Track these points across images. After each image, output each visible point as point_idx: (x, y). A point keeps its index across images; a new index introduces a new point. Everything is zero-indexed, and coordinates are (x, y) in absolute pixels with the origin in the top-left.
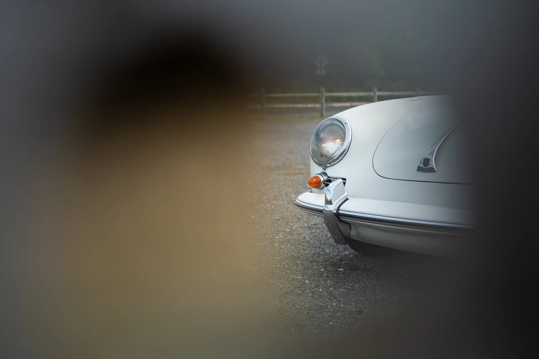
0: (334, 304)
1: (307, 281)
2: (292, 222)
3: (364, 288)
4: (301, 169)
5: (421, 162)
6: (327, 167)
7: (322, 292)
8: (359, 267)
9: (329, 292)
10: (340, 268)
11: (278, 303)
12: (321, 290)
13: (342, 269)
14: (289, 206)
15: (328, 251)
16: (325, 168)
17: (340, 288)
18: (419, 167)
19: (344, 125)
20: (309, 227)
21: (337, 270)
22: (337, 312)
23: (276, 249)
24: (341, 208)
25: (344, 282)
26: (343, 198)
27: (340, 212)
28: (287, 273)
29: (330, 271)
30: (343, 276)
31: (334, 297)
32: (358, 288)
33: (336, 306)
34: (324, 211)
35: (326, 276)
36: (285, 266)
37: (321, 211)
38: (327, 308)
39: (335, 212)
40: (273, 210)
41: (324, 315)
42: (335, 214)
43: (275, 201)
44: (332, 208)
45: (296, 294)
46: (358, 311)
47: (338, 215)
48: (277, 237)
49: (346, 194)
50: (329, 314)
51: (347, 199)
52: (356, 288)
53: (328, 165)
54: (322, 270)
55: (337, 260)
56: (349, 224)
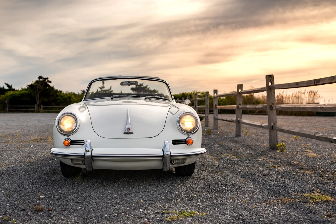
5: (125, 130)
6: (68, 136)
19: (75, 115)
24: (93, 153)
34: (85, 156)
39: (91, 155)
47: (93, 157)
51: (92, 149)
56: (93, 160)
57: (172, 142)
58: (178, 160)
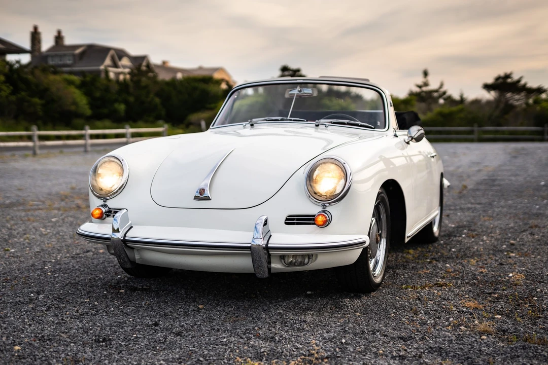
0: (131, 320)
1: (96, 303)
2: (53, 253)
3: (150, 304)
4: (38, 205)
5: (197, 192)
6: (107, 199)
7: (114, 311)
8: (137, 288)
9: (120, 310)
10: (121, 290)
11: (78, 323)
12: (112, 309)
13: (123, 291)
14: (42, 239)
15: (101, 276)
16: (105, 200)
17: (128, 306)
18: (195, 196)
19: (121, 161)
20: (72, 257)
21: (119, 292)
22: (136, 326)
23: (51, 278)
24: (127, 235)
25: (130, 301)
26: (128, 226)
27: (126, 238)
28: (73, 298)
29: (112, 293)
30: (126, 296)
31: (127, 314)
32: (145, 305)
33: (133, 321)
34: (112, 239)
35: (111, 298)
36: (68, 292)
37: (109, 239)
38: (126, 323)
39: (122, 238)
40: (29, 244)
41: (126, 329)
42: (122, 240)
43: (28, 236)
44: (119, 235)
45: (92, 314)
46: (154, 324)
47: (125, 241)
48: (46, 267)
49: (130, 222)
50: (130, 328)
51: (132, 227)
52: (143, 305)
53: (108, 198)
54: (105, 292)
55: (114, 283)
56: (132, 248)
57: (287, 219)
58: (295, 256)
